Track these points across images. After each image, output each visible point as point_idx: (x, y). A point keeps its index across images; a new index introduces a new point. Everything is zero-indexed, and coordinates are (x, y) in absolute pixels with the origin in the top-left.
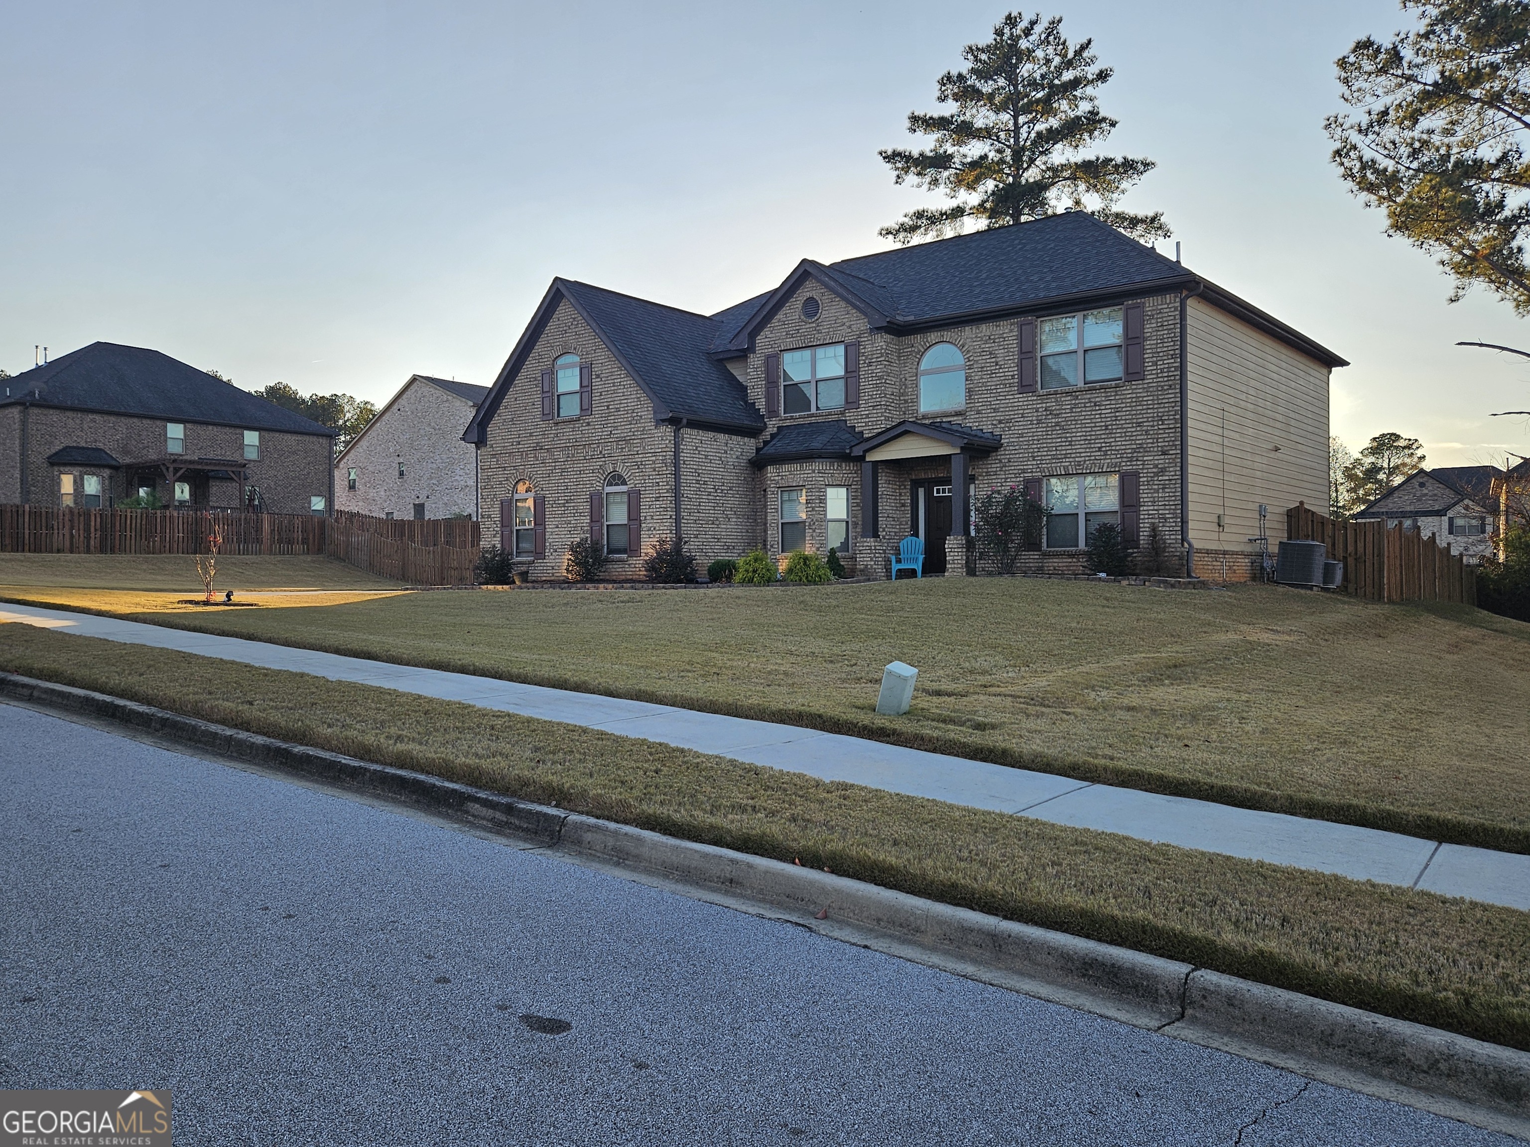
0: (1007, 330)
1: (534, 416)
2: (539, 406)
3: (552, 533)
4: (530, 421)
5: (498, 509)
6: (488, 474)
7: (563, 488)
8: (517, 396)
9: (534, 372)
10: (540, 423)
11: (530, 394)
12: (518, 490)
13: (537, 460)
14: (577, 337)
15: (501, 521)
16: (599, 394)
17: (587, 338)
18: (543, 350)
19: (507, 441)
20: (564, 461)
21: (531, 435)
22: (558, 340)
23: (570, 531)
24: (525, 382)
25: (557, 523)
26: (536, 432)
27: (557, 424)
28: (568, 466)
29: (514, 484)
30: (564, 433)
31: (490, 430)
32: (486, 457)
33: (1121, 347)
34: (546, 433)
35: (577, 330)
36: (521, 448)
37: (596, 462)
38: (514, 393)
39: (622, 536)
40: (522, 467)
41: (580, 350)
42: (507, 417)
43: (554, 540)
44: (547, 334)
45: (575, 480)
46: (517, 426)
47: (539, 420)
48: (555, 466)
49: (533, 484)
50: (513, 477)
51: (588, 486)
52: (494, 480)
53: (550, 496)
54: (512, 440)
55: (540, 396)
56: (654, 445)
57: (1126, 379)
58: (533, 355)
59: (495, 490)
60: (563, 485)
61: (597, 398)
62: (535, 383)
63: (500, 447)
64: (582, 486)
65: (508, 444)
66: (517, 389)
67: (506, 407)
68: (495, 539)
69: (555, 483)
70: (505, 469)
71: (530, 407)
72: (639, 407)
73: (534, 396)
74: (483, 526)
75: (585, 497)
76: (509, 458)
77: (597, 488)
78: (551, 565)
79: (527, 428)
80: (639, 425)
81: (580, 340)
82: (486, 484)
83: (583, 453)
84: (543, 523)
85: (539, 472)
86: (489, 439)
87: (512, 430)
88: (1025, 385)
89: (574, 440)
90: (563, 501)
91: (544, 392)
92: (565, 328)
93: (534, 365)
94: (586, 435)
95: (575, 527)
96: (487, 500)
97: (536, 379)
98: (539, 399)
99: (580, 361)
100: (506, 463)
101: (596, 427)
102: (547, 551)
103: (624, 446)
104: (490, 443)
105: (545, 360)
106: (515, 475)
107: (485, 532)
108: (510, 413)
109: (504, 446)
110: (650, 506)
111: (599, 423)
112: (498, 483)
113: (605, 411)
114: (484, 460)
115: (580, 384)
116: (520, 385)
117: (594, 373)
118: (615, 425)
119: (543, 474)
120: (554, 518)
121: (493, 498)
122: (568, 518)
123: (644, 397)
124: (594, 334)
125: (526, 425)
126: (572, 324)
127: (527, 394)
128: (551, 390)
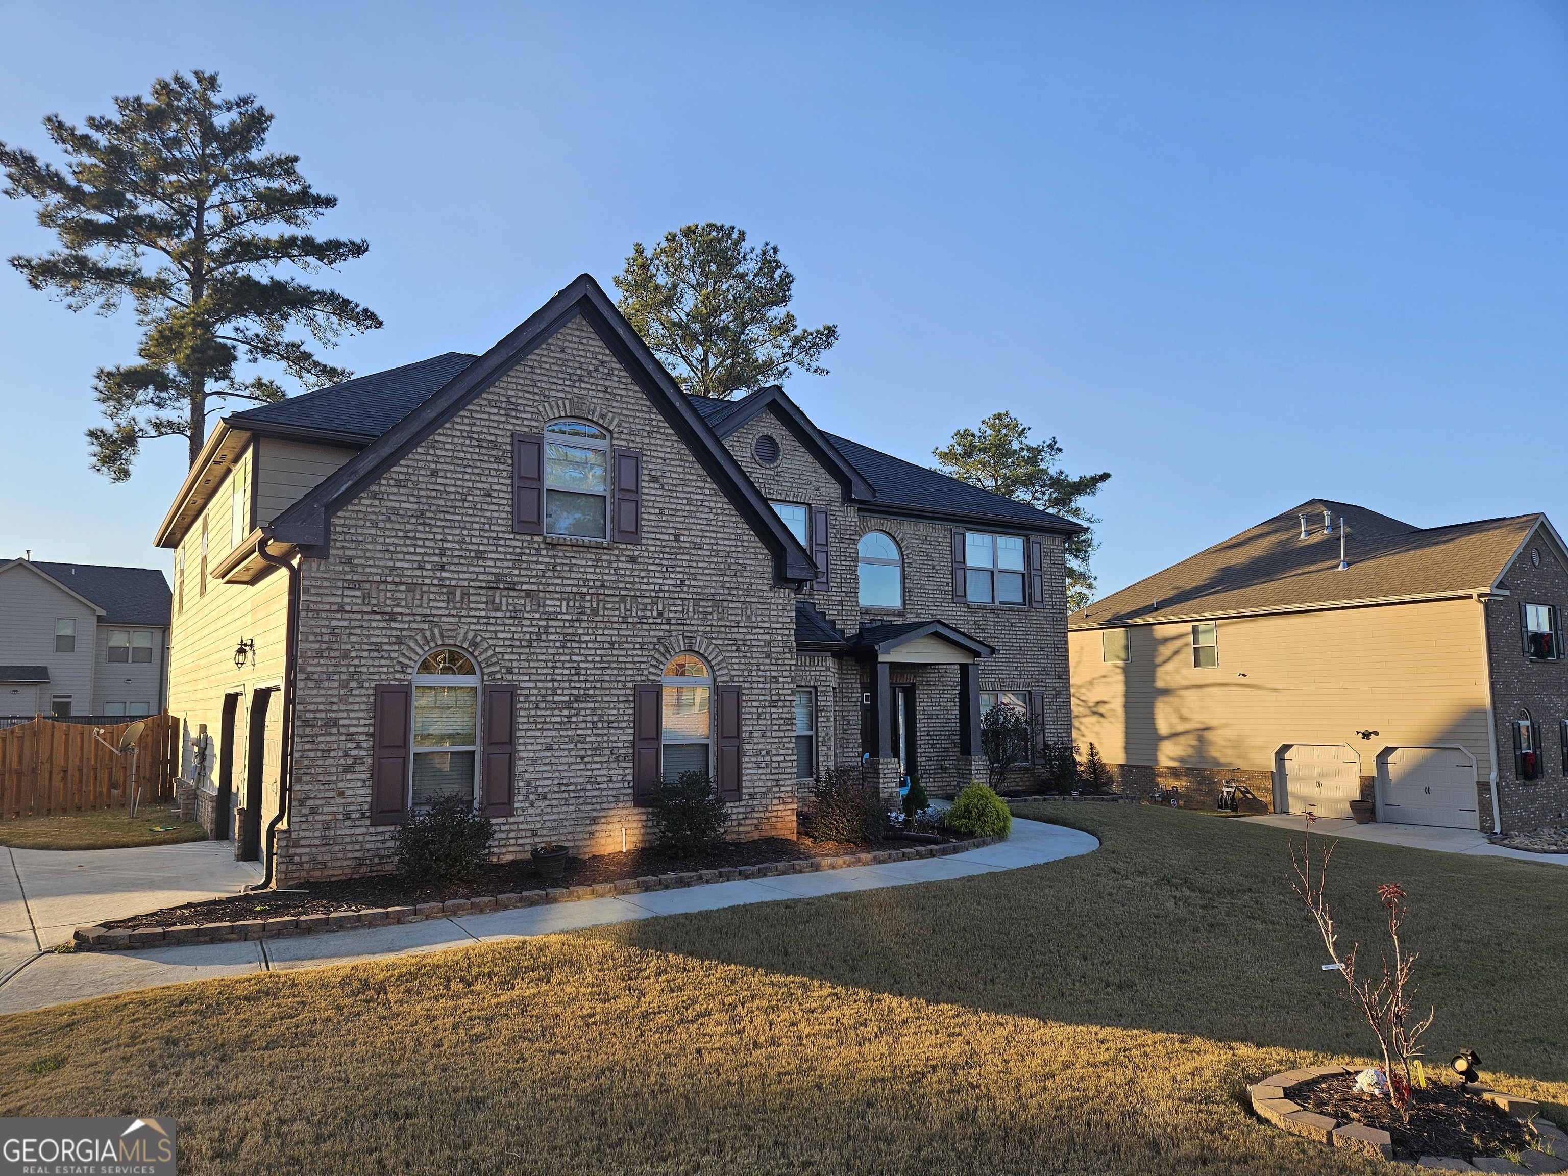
0: (939, 533)
1: (490, 518)
2: (505, 502)
3: (534, 761)
4: (476, 526)
5: (363, 707)
6: (334, 623)
7: (567, 672)
8: (439, 466)
9: (492, 431)
10: (506, 536)
11: (476, 471)
12: (426, 667)
13: (498, 610)
14: (608, 396)
15: (373, 735)
16: (657, 511)
17: (630, 406)
18: (520, 394)
19: (401, 556)
20: (572, 621)
21: (480, 555)
22: (560, 388)
23: (582, 758)
24: (463, 445)
25: (549, 740)
26: (496, 552)
27: (553, 545)
28: (581, 631)
29: (422, 653)
30: (571, 566)
31: (344, 525)
32: (326, 584)
33: (1023, 575)
34: (524, 558)
35: (607, 383)
36: (449, 579)
37: (648, 631)
38: (429, 458)
39: (693, 766)
40: (452, 619)
41: (615, 423)
42: (403, 505)
43: (539, 776)
44: (531, 367)
45: (598, 659)
46: (435, 530)
47: (503, 529)
48: (547, 627)
49: (483, 657)
50: (419, 638)
51: (630, 672)
52: (353, 639)
53: (532, 685)
54: (418, 558)
55: (509, 482)
56: (769, 616)
57: (1031, 606)
58: (490, 397)
59: (356, 662)
60: (567, 665)
61: (652, 517)
62: (494, 453)
63: (378, 567)
64: (615, 672)
65: (406, 565)
66: (439, 452)
67: (399, 484)
68: (349, 776)
69: (546, 661)
70: (392, 617)
71: (477, 499)
72: (740, 549)
73: (490, 479)
74: (307, 746)
75: (622, 692)
76: (410, 595)
77: (652, 677)
78: (532, 826)
79: (468, 539)
80: (740, 580)
81: (615, 404)
82: (324, 646)
83: (619, 609)
84: (511, 741)
85: (500, 635)
86: (338, 544)
87: (419, 535)
88: (958, 595)
89: (598, 584)
90: (567, 698)
91: (520, 478)
92: (579, 372)
93: (492, 417)
94: (627, 579)
95: (595, 749)
96: (326, 684)
97: (495, 446)
98: (504, 488)
99: (615, 442)
100: (398, 605)
101: (650, 568)
102: (521, 798)
103: (710, 610)
104: (340, 552)
105: (524, 416)
106: (428, 634)
107: (313, 759)
108: (412, 499)
109: (393, 568)
110: (759, 714)
111: (657, 561)
112: (366, 647)
113: (669, 544)
114: (321, 591)
115: (613, 484)
116: (448, 446)
117: (646, 472)
118: (692, 571)
119: (513, 639)
120: (542, 729)
121: (348, 681)
122: (579, 732)
123: (750, 537)
124: (648, 403)
125: (465, 532)
126: (596, 370)
127: (468, 470)
128: (539, 478)
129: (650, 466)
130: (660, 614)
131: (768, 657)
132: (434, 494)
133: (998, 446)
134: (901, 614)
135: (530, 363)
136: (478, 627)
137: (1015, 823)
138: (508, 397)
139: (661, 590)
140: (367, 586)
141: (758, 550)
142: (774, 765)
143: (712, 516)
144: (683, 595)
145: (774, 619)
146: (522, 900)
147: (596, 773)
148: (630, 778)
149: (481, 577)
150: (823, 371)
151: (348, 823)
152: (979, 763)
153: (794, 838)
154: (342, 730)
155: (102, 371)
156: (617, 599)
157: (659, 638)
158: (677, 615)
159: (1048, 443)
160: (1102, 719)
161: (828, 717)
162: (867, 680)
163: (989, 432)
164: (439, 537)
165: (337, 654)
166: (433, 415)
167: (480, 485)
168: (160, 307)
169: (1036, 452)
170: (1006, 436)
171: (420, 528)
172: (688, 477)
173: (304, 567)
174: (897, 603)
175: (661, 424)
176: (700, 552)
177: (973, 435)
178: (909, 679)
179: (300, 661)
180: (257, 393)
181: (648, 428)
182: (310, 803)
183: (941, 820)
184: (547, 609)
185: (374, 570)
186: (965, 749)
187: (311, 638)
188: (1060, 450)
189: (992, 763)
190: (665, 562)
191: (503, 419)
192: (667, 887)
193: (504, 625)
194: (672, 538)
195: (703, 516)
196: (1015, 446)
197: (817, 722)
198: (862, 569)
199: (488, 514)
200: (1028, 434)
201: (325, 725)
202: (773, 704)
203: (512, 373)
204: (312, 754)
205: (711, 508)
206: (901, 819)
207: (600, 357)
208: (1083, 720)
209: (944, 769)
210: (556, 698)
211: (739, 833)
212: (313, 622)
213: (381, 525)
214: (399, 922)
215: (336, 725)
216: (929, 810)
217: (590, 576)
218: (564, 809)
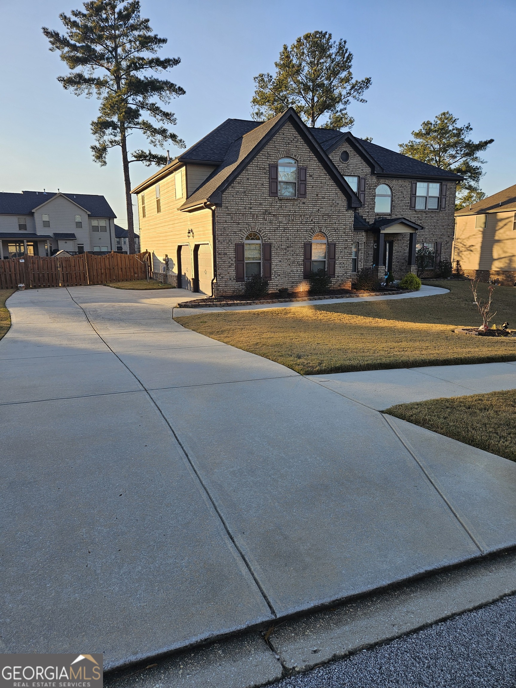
0: (407, 183)
1: (263, 192)
2: (267, 187)
3: (276, 265)
4: (259, 195)
5: (233, 249)
6: (224, 226)
7: (285, 239)
8: (249, 177)
9: (263, 164)
10: (268, 198)
11: (259, 177)
12: (247, 238)
13: (266, 221)
14: (297, 149)
15: (235, 257)
16: (311, 187)
17: (304, 151)
18: (271, 151)
19: (240, 205)
20: (286, 223)
21: (261, 204)
22: (283, 147)
23: (290, 264)
24: (255, 169)
25: (280, 259)
26: (265, 203)
27: (281, 200)
28: (289, 226)
29: (247, 234)
30: (286, 206)
31: (225, 197)
32: (222, 214)
33: (439, 198)
34: (273, 204)
35: (297, 144)
36: (253, 212)
37: (308, 226)
38: (246, 174)
39: (321, 267)
40: (254, 224)
41: (299, 158)
42: (240, 190)
43: (278, 269)
44: (274, 141)
45: (294, 235)
46: (249, 197)
47: (267, 195)
48: (279, 225)
49: (262, 235)
50: (245, 229)
51: (303, 239)
52: (229, 230)
53: (275, 243)
54: (244, 206)
55: (268, 180)
56: (345, 220)
57: (440, 210)
58: (262, 153)
59: (230, 237)
60: (285, 237)
61: (310, 189)
62: (264, 171)
63: (234, 209)
64: (298, 239)
65: (241, 208)
66: (249, 172)
67: (239, 183)
68: (230, 268)
69: (279, 236)
70: (238, 224)
71: (259, 186)
72: (337, 198)
73: (263, 180)
74: (220, 260)
75: (301, 245)
76: (243, 217)
77: (309, 240)
78: (276, 284)
79: (257, 199)
80: (336, 208)
81: (299, 151)
82: (222, 232)
83: (300, 219)
84: (270, 259)
85: (267, 228)
86: (224, 203)
87: (244, 199)
88: (412, 206)
89: (294, 211)
90: (285, 247)
91: (271, 179)
92: (288, 141)
93: (263, 159)
94: (302, 210)
95: (293, 262)
96: (223, 243)
97: (264, 169)
98: (267, 182)
99: (299, 164)
100: (240, 220)
101: (309, 205)
102: (273, 276)
103: (327, 218)
104: (225, 205)
105: (272, 158)
106: (248, 228)
107: (221, 264)
108: (242, 188)
109: (238, 209)
110: (341, 251)
111: (311, 203)
112: (232, 232)
113: (315, 197)
114: (221, 216)
115: (298, 178)
116: (251, 170)
117: (308, 174)
118: (322, 206)
119: (270, 229)
120: (278, 256)
121: (229, 242)
122: (289, 257)
123: (340, 193)
124: (309, 150)
125: (257, 197)
126: (293, 140)
127: (257, 177)
128: (277, 178)
129: (309, 172)
130: (312, 220)
131: (344, 233)
132: (248, 185)
133: (442, 129)
134: (390, 215)
135: (274, 140)
136: (261, 226)
137: (422, 287)
138: (268, 152)
139: (312, 213)
140: (232, 214)
141: (343, 198)
142: (345, 267)
143: (328, 187)
144: (319, 214)
145: (347, 221)
146: (279, 301)
147: (293, 269)
148: (303, 270)
149: (261, 211)
150: (364, 100)
151: (231, 281)
152: (414, 268)
153: (351, 289)
154: (228, 256)
155: (93, 122)
156: (299, 216)
157: (311, 228)
158: (317, 220)
159: (466, 126)
160: (471, 252)
161: (362, 252)
162: (376, 239)
163: (439, 122)
164: (250, 199)
165: (225, 235)
166: (248, 161)
167: (260, 182)
168: (105, 92)
169: (460, 130)
170: (446, 123)
171: (245, 196)
172: (321, 174)
173: (216, 210)
174: (389, 211)
175: (313, 157)
176: (324, 200)
177: (431, 124)
178: (391, 239)
179: (217, 237)
180: (142, 126)
181: (309, 159)
182: (221, 275)
183: (398, 285)
184: (280, 220)
185: (233, 210)
186: (410, 263)
187: (219, 230)
188: (471, 129)
189: (419, 268)
190: (313, 204)
191: (266, 160)
192: (316, 300)
193: (268, 225)
194: (316, 195)
195: (325, 187)
196: (451, 128)
197: (358, 254)
198: (377, 199)
199: (263, 191)
200: (457, 122)
201: (224, 254)
202: (345, 248)
203: (269, 144)
204: (221, 262)
205: (328, 184)
206: (385, 285)
207: (294, 135)
208: (463, 253)
209: (401, 270)
210: (282, 247)
211: (334, 287)
212: (219, 226)
213: (234, 196)
214: (250, 305)
215: (226, 254)
216: (394, 282)
217: (291, 209)
218: (285, 279)
